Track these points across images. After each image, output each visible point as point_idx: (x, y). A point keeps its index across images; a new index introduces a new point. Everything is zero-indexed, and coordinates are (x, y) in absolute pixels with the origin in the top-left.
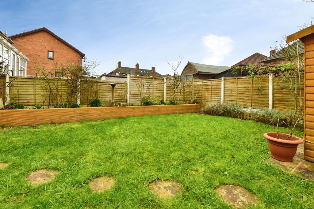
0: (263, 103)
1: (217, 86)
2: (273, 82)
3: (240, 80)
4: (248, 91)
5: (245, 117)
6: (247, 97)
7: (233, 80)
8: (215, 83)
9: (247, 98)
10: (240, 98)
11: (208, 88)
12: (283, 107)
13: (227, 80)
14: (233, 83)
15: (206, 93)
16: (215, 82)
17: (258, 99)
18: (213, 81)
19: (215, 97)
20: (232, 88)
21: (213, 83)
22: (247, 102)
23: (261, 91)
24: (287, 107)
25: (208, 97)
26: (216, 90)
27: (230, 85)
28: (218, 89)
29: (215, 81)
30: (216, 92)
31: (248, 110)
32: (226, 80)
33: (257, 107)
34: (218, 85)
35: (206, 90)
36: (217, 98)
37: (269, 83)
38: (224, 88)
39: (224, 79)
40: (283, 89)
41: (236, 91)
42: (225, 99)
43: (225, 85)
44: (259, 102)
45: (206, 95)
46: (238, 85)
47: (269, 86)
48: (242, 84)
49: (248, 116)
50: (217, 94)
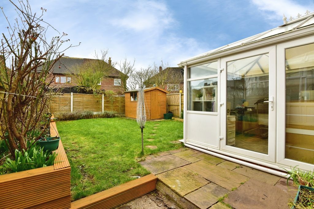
0: (99, 109)
1: (66, 99)
2: (104, 99)
3: (85, 96)
4: (91, 102)
5: (94, 117)
6: (90, 106)
10: (86, 106)
11: (55, 100)
13: (75, 95)
14: (80, 97)
16: (66, 95)
17: (97, 107)
19: (63, 108)
20: (79, 101)
22: (90, 109)
23: (98, 103)
24: (109, 109)
25: (56, 108)
26: (64, 101)
27: (78, 99)
28: (66, 101)
30: (65, 103)
31: (95, 113)
32: (74, 95)
36: (66, 108)
37: (102, 99)
38: (73, 100)
39: (73, 94)
40: (108, 101)
41: (83, 103)
42: (74, 108)
43: (74, 99)
44: (96, 108)
45: (54, 106)
46: (84, 99)
47: (102, 100)
48: (87, 98)
49: (96, 116)
50: (66, 105)
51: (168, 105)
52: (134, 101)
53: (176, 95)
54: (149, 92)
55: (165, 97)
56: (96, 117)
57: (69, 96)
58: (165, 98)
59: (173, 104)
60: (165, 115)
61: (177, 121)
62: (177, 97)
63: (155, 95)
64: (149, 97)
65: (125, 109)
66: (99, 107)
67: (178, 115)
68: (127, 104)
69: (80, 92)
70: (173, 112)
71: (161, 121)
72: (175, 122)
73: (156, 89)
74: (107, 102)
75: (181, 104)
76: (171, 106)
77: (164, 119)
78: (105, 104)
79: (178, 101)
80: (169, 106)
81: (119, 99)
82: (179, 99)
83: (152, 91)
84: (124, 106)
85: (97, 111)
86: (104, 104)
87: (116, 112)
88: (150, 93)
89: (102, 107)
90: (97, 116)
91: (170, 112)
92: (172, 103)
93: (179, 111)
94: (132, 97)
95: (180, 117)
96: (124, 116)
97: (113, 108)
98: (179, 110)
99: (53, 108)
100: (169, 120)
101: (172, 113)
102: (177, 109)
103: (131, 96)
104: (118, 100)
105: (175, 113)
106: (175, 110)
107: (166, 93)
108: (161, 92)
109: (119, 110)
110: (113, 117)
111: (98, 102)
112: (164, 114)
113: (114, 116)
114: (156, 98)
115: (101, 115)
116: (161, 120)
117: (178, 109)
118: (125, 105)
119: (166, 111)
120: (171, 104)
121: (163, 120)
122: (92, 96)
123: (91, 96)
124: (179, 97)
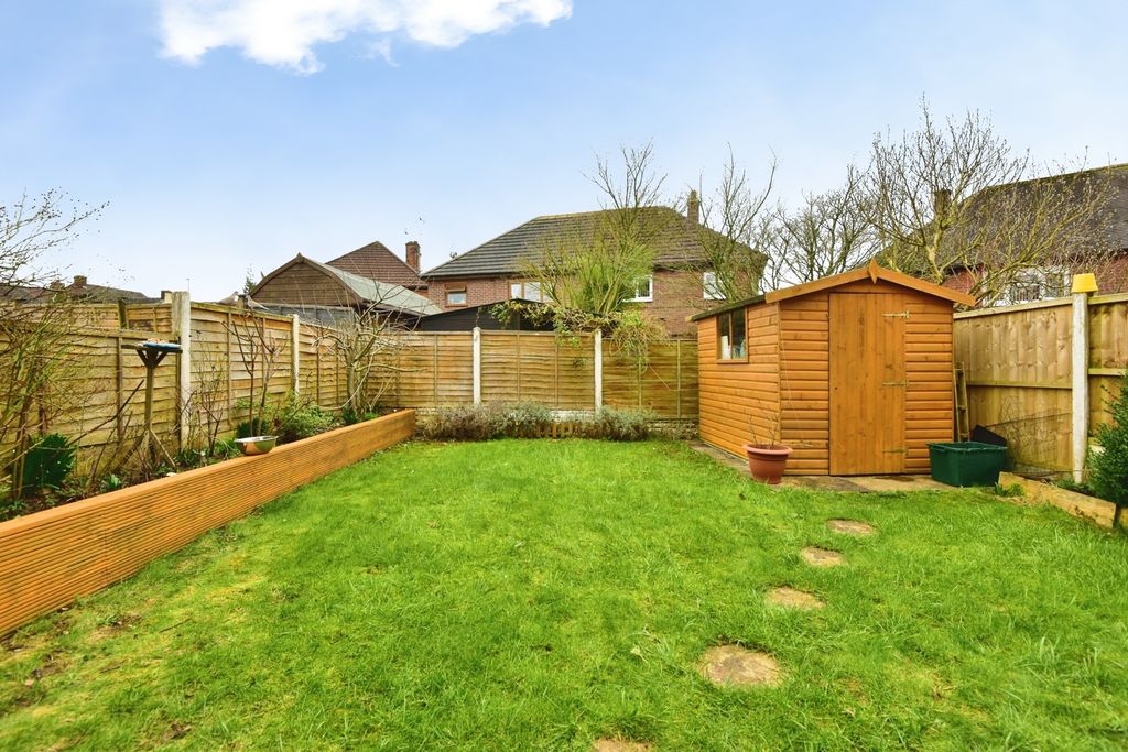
0: (583, 398)
1: (458, 354)
2: (603, 350)
3: (527, 339)
4: (547, 368)
5: (555, 433)
6: (545, 383)
7: (507, 339)
8: (449, 343)
9: (545, 386)
10: (528, 385)
11: (422, 357)
12: (620, 401)
13: (490, 338)
14: (507, 347)
15: (417, 375)
16: (447, 341)
17: (573, 386)
18: (439, 338)
19: (447, 388)
20: (504, 361)
21: (440, 343)
22: (545, 396)
23: (579, 369)
24: (627, 401)
25: (426, 387)
26: (453, 364)
27: (501, 352)
28: (458, 363)
29: (449, 338)
30: (454, 369)
31: (563, 416)
32: (485, 337)
33: (570, 406)
34: (458, 349)
35: (415, 363)
36: (458, 389)
37: (593, 350)
38: (482, 359)
39: (482, 335)
40: (620, 363)
41: (516, 369)
42: (485, 391)
43: (485, 352)
44: (573, 393)
45: (417, 381)
46: (522, 353)
47: (594, 358)
48: (532, 350)
49: (562, 429)
50: (456, 378)
51: (969, 387)
52: (736, 360)
53: (1040, 317)
54: (812, 305)
55: (946, 327)
56: (563, 434)
57: (467, 343)
58: (947, 337)
59: (1013, 378)
60: (937, 452)
61: (1049, 511)
62: (1046, 326)
63: (862, 321)
64: (817, 335)
65: (697, 402)
66: (581, 390)
67: (1060, 464)
68: (708, 374)
69: (511, 326)
70: (1008, 433)
71: (899, 495)
72: (1019, 525)
73: (868, 281)
74: (615, 365)
75: (1090, 378)
76: (995, 394)
77: (934, 479)
78: (607, 377)
79: (1054, 358)
80: (979, 389)
81: (673, 354)
82: (1068, 338)
83: (833, 297)
84: (694, 387)
85: (572, 406)
86: (604, 373)
87: (653, 415)
88: (824, 305)
89: (594, 389)
90: (567, 429)
91: (981, 433)
92: (1006, 371)
93: (1068, 434)
94: (725, 339)
95: (1078, 479)
96: (694, 437)
97: (647, 393)
98: (1069, 425)
99: (417, 388)
100: (976, 491)
101: (1002, 441)
102: (1052, 418)
103: (722, 331)
104: (670, 358)
105: (1033, 443)
106: (1032, 420)
107: (947, 304)
108: (906, 299)
109: (673, 405)
110: (636, 440)
111: (575, 365)
112: (930, 446)
113: (641, 435)
114: (870, 339)
115: (583, 427)
116: (903, 487)
117: (1057, 420)
118: (701, 380)
119: (950, 423)
120: (996, 377)
121: (923, 485)
122: (552, 340)
123: (547, 340)
124: (1067, 329)
